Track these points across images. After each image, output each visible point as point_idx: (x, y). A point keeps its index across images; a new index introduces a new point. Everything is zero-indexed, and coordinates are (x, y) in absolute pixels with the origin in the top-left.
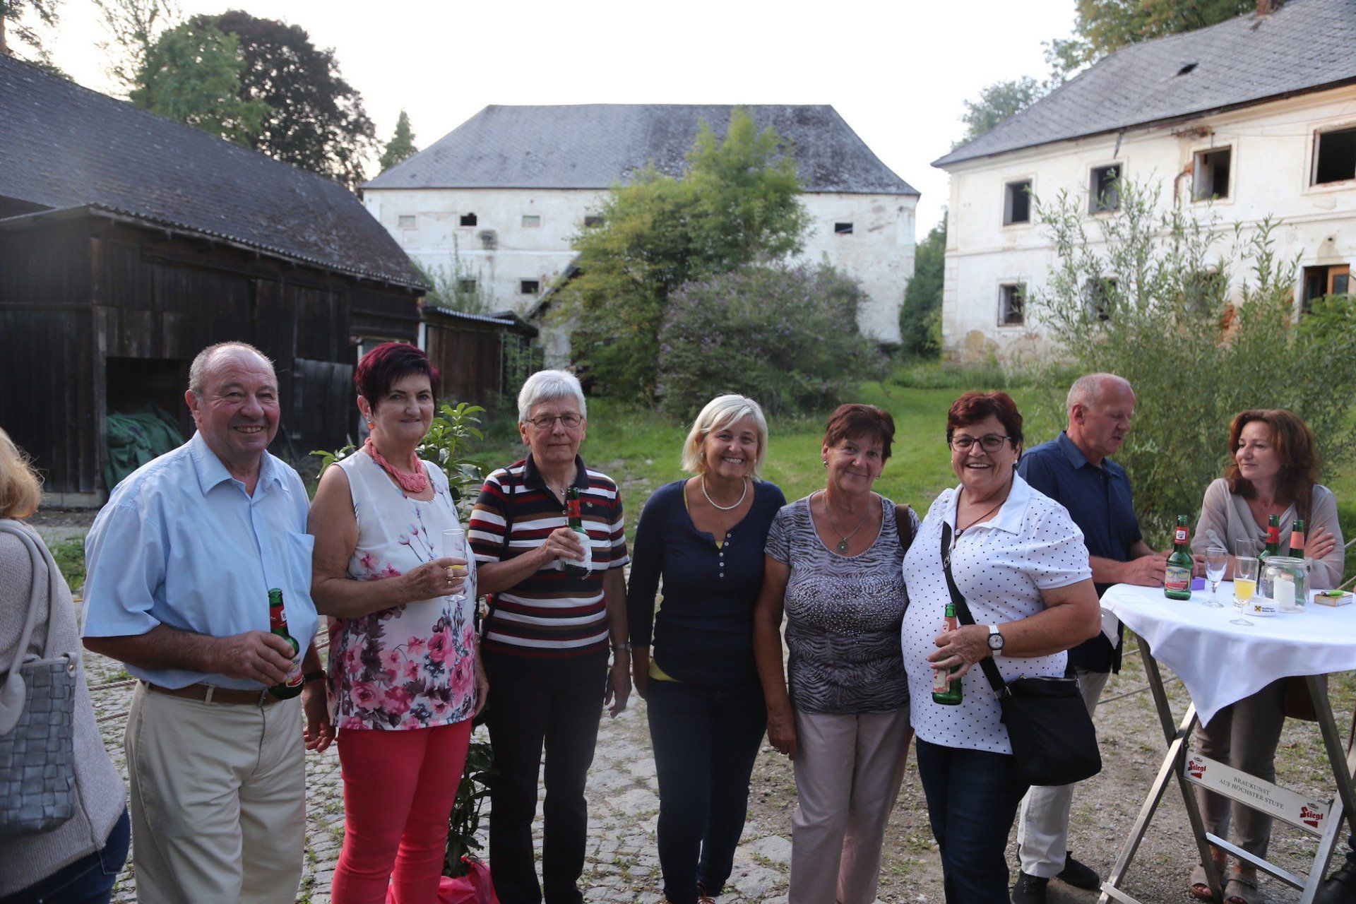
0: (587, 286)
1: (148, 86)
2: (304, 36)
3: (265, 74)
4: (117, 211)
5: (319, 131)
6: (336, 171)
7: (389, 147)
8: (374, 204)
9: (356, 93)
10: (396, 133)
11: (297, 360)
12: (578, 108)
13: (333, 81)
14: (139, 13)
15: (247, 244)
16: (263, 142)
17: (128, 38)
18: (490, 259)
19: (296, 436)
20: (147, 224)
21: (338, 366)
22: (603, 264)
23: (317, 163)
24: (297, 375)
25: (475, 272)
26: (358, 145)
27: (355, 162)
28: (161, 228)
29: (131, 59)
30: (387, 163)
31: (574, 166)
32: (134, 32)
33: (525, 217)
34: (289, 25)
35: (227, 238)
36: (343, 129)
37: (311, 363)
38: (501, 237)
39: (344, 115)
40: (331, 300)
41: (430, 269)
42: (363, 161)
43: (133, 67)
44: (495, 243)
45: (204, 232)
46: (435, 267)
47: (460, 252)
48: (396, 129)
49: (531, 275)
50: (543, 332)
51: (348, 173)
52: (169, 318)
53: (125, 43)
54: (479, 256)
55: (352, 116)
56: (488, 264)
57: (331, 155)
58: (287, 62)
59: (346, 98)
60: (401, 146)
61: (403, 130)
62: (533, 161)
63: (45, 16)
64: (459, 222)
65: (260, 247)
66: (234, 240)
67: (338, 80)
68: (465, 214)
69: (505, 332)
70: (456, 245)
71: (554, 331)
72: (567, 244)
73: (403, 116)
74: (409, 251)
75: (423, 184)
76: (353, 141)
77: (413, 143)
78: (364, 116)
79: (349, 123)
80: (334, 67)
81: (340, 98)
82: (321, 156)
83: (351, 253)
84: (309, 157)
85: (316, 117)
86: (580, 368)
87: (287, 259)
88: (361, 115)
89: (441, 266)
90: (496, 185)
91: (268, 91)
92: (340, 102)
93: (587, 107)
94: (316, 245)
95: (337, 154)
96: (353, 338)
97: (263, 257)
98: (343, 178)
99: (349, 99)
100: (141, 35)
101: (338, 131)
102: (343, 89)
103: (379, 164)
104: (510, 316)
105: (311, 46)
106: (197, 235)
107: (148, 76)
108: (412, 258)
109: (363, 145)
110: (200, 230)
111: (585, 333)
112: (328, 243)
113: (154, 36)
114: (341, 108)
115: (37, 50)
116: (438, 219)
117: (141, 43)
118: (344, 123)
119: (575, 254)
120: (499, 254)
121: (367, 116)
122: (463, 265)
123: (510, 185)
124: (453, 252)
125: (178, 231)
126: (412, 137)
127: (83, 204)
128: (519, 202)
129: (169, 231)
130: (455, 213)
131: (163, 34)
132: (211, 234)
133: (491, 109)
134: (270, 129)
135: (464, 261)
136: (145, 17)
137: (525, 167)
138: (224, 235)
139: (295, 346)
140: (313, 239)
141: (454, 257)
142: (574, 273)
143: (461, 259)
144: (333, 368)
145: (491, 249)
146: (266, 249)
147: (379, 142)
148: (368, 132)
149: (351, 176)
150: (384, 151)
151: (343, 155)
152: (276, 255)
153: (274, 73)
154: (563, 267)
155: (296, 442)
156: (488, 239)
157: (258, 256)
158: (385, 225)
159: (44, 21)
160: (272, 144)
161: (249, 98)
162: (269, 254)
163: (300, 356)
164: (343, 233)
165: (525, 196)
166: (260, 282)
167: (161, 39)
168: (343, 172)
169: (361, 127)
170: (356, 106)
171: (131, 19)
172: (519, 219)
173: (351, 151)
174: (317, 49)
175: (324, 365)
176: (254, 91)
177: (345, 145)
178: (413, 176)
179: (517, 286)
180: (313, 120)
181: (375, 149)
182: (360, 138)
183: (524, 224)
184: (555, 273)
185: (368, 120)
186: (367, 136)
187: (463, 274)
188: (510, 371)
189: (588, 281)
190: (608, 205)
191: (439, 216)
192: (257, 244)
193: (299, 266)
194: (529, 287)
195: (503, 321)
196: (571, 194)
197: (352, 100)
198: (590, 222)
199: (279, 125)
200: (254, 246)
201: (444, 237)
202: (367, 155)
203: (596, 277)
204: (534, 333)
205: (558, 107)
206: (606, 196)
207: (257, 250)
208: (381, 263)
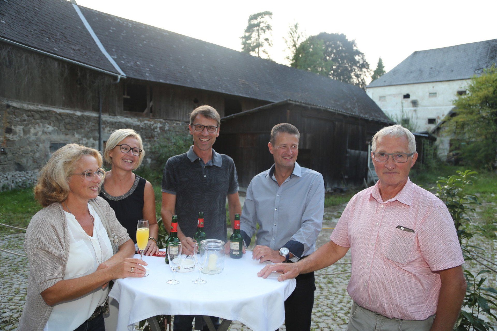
0: (460, 120)
1: (296, 61)
2: (345, 37)
3: (332, 52)
4: (295, 101)
5: (350, 69)
6: (355, 82)
7: (375, 72)
8: (370, 93)
9: (362, 54)
10: (377, 66)
11: (349, 150)
12: (454, 47)
13: (354, 51)
14: (294, 38)
15: (333, 109)
16: (330, 75)
17: (291, 47)
18: (415, 111)
19: (346, 177)
20: (303, 105)
21: (362, 152)
22: (468, 111)
23: (349, 80)
24: (348, 155)
25: (410, 116)
26: (363, 72)
27: (362, 78)
28: (307, 106)
29: (291, 53)
30: (374, 78)
31: (452, 71)
32: (293, 45)
33: (430, 94)
34: (340, 34)
35: (327, 108)
36: (358, 67)
37: (353, 151)
38: (420, 102)
39: (358, 62)
40: (360, 128)
41: (392, 116)
42: (365, 78)
43: (292, 56)
44: (418, 104)
45: (320, 106)
46: (394, 115)
47: (404, 109)
48: (377, 65)
49: (432, 116)
50: (438, 139)
51: (359, 82)
52: (308, 136)
53: (290, 48)
54: (411, 110)
55: (361, 62)
56: (414, 113)
57: (354, 77)
58: (339, 46)
59: (359, 56)
60: (379, 71)
61: (380, 65)
62: (434, 71)
63: (270, 45)
64: (402, 97)
65: (337, 111)
66: (329, 109)
67: (356, 50)
68: (405, 94)
69: (424, 139)
70: (402, 106)
71: (442, 138)
72: (451, 103)
73: (380, 60)
74: (383, 109)
75: (389, 84)
76: (361, 71)
77: (384, 69)
78: (365, 62)
79: (360, 65)
80: (355, 46)
81: (357, 56)
82: (350, 77)
83: (362, 111)
84: (346, 78)
85: (348, 64)
86: (454, 154)
87: (346, 114)
88: (365, 61)
89: (396, 115)
90: (419, 81)
91: (332, 58)
92: (357, 58)
93: (458, 46)
94: (350, 108)
95: (356, 76)
96: (367, 142)
97: (339, 114)
98: (358, 85)
99: (360, 56)
100: (295, 45)
101: (356, 68)
102: (358, 53)
103: (371, 78)
104: (426, 133)
105: (347, 40)
106: (318, 107)
107: (296, 58)
108: (384, 112)
109: (365, 72)
110: (319, 105)
111: (459, 140)
112: (354, 108)
113: (298, 45)
114: (357, 60)
115: (267, 55)
116: (395, 97)
117: (294, 48)
118: (358, 65)
119: (454, 106)
120: (419, 108)
121: (367, 61)
122: (405, 114)
123: (424, 81)
124: (401, 109)
125: (313, 107)
126: (384, 67)
127: (286, 100)
128: (429, 88)
129: (310, 107)
130: (401, 94)
131: (301, 44)
132: (323, 107)
133: (416, 53)
134: (333, 70)
135: (406, 112)
136: (296, 39)
137: (430, 74)
138: (326, 107)
139: (347, 145)
140: (349, 107)
141: (401, 111)
142: (452, 114)
143: (404, 111)
144: (360, 153)
145: (416, 107)
146: (339, 111)
147: (371, 70)
148: (367, 67)
149: (361, 83)
150: (372, 73)
151: (358, 76)
152: (342, 113)
153: (335, 51)
154: (446, 112)
155: (346, 179)
156: (415, 103)
157: (337, 114)
158: (374, 100)
159: (269, 46)
160: (333, 75)
161: (326, 60)
162: (340, 113)
163: (349, 148)
164: (359, 104)
165: (431, 85)
166: (337, 123)
167: (300, 46)
168: (358, 82)
169: (365, 65)
170: (363, 58)
171: (292, 41)
172: (428, 94)
173: (360, 75)
174: (349, 40)
175: (357, 152)
176: (328, 58)
177: (358, 73)
178: (385, 82)
179: (427, 121)
180: (347, 65)
181: (369, 73)
182: (364, 70)
183: (430, 96)
184: (443, 115)
185: (367, 63)
186: (367, 69)
187: (405, 117)
188: (425, 154)
189: (461, 118)
190: (471, 86)
191: (395, 96)
192: (336, 109)
193: (350, 116)
194: (431, 121)
195: (424, 135)
196: (451, 83)
197: (361, 57)
198: (460, 93)
199: (336, 68)
200: (335, 110)
201: (397, 104)
202: (367, 75)
203: (464, 116)
204: (435, 139)
205: (445, 48)
206: (470, 82)
207: (336, 112)
208: (373, 114)
